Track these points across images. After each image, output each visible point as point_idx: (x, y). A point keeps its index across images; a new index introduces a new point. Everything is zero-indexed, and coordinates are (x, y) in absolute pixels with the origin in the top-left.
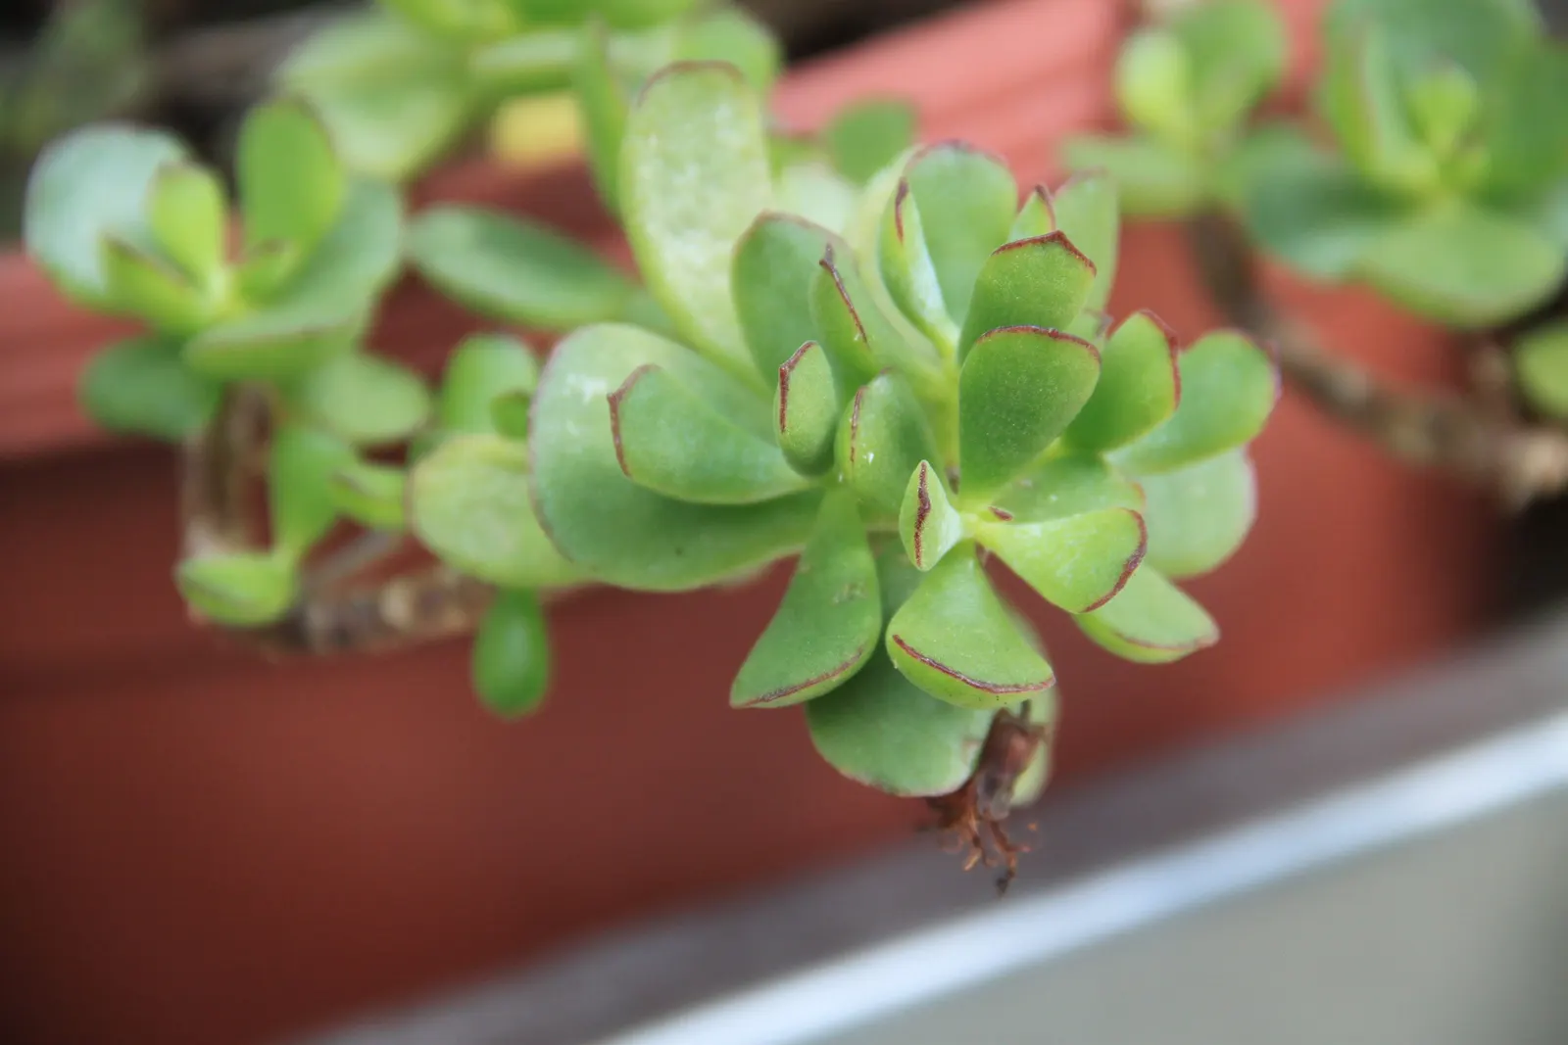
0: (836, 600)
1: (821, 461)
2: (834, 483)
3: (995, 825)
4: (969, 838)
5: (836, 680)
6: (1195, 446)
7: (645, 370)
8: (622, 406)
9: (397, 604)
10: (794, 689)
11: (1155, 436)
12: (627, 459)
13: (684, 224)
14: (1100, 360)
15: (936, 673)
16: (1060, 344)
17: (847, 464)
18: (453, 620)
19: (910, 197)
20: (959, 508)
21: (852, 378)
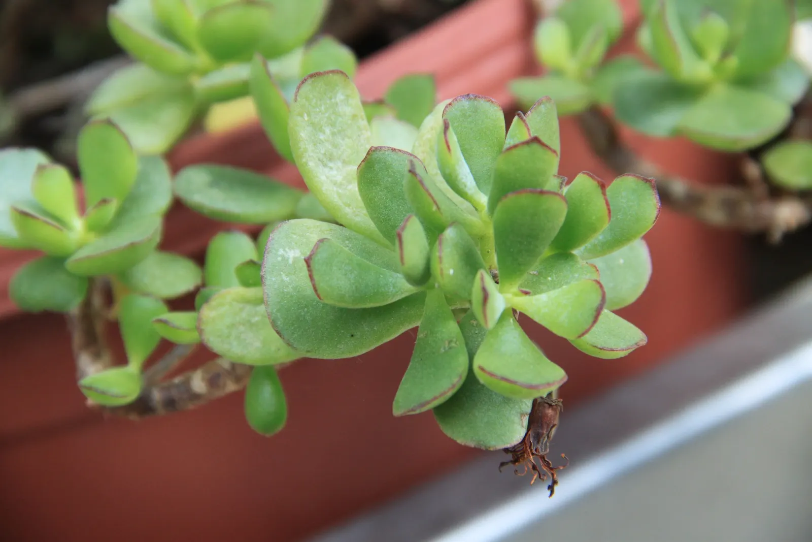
0: (442, 350)
1: (424, 277)
2: (433, 287)
3: (542, 458)
4: (531, 467)
5: (450, 394)
6: (618, 240)
7: (321, 241)
8: (312, 263)
9: (198, 383)
10: (428, 403)
11: (598, 237)
12: (319, 292)
13: (328, 159)
14: (566, 202)
15: (503, 384)
16: (545, 197)
17: (439, 278)
18: (231, 387)
19: (451, 129)
20: (501, 291)
21: (434, 230)
